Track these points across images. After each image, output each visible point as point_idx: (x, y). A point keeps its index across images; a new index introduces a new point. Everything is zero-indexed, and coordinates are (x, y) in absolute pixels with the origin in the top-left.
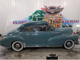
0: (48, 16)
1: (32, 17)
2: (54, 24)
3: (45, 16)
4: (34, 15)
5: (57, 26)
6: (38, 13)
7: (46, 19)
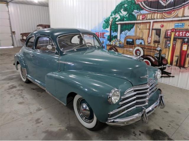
0: (149, 16)
1: (110, 22)
2: (166, 46)
3: (141, 17)
4: (113, 16)
5: (177, 53)
6: (122, 10)
7: (141, 26)
